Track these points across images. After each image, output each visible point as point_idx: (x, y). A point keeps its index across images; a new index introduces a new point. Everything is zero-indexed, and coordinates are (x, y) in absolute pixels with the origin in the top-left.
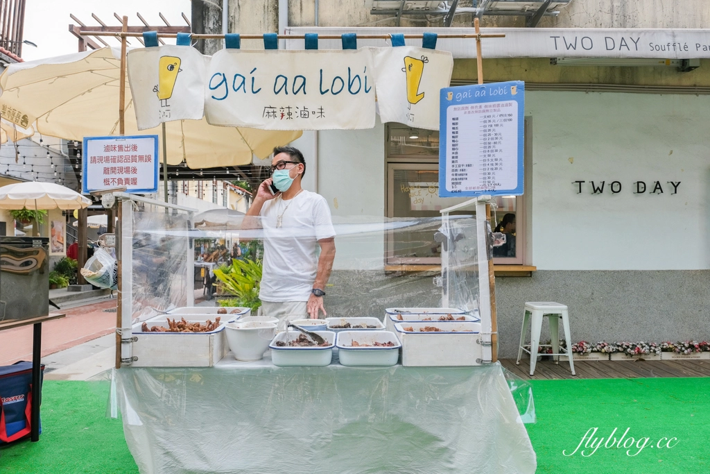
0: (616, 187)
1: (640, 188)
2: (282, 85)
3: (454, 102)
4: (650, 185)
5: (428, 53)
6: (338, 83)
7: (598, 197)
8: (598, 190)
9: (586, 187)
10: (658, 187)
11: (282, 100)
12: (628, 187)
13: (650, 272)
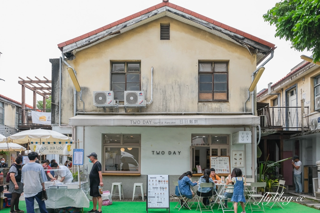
0: (163, 153)
1: (170, 153)
2: (51, 148)
3: (75, 151)
4: (172, 152)
5: (71, 144)
6: (59, 148)
7: (158, 155)
8: (158, 154)
9: (155, 153)
10: (174, 153)
11: (51, 150)
12: (167, 153)
13: (173, 175)
